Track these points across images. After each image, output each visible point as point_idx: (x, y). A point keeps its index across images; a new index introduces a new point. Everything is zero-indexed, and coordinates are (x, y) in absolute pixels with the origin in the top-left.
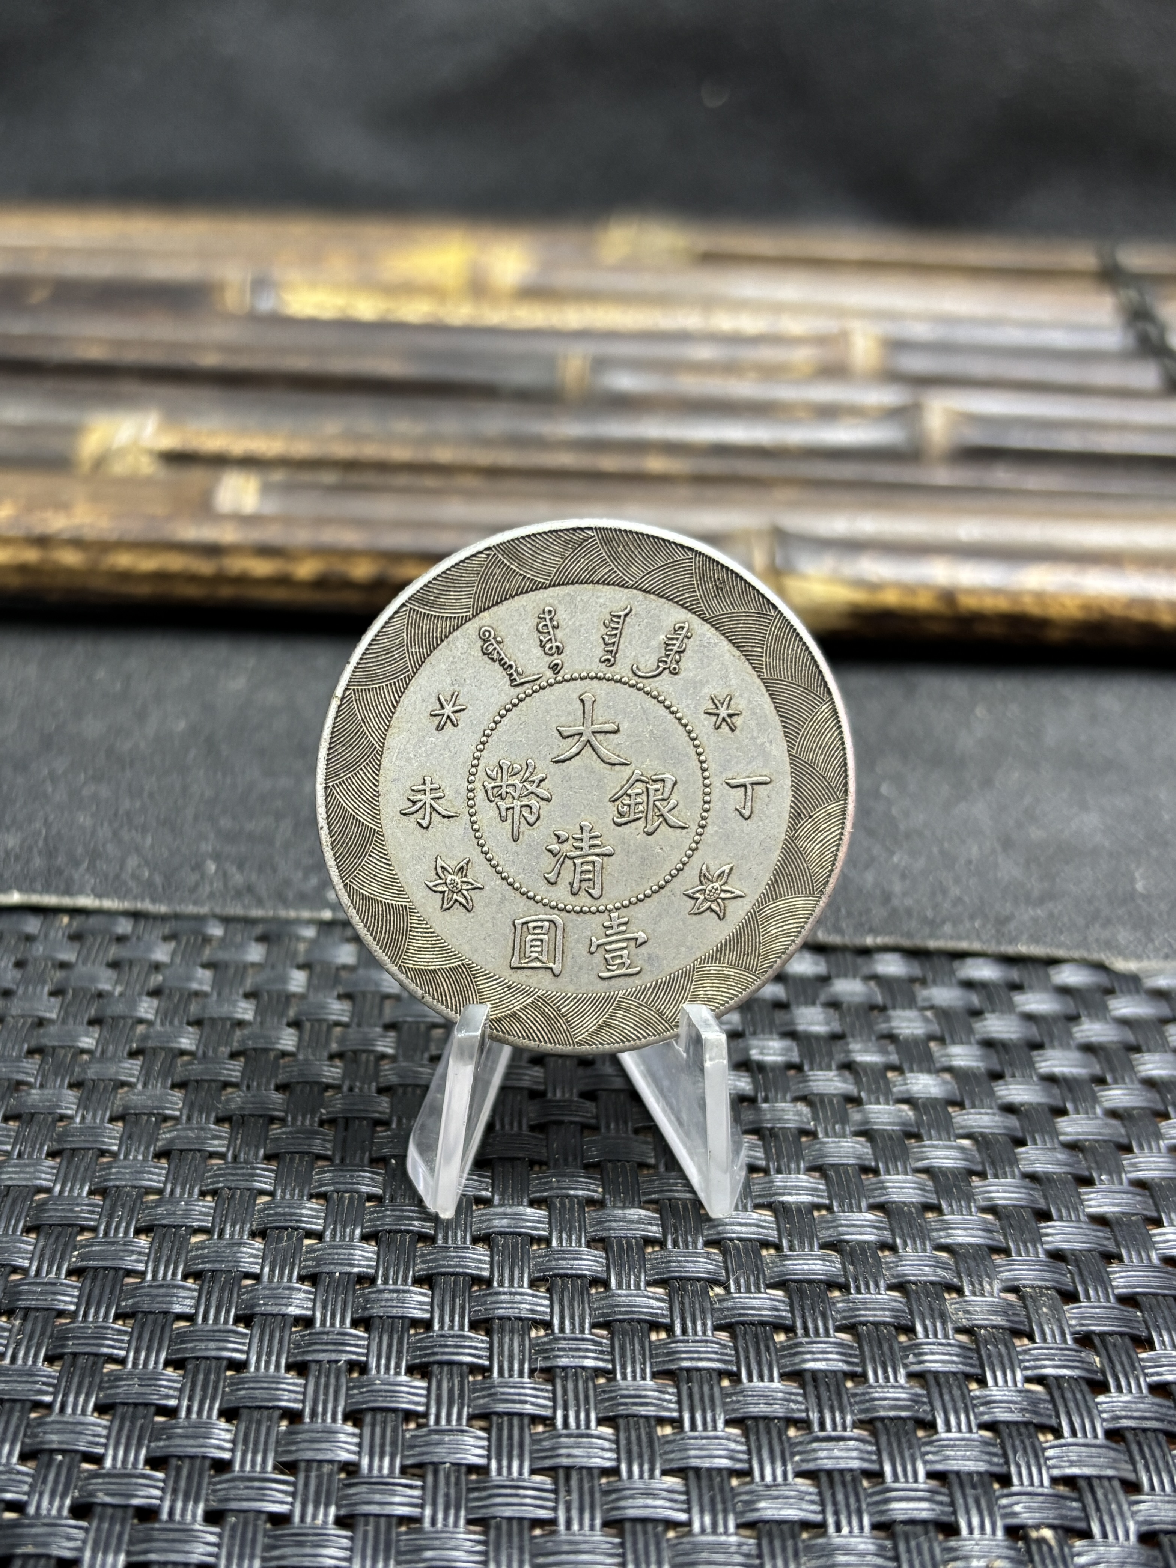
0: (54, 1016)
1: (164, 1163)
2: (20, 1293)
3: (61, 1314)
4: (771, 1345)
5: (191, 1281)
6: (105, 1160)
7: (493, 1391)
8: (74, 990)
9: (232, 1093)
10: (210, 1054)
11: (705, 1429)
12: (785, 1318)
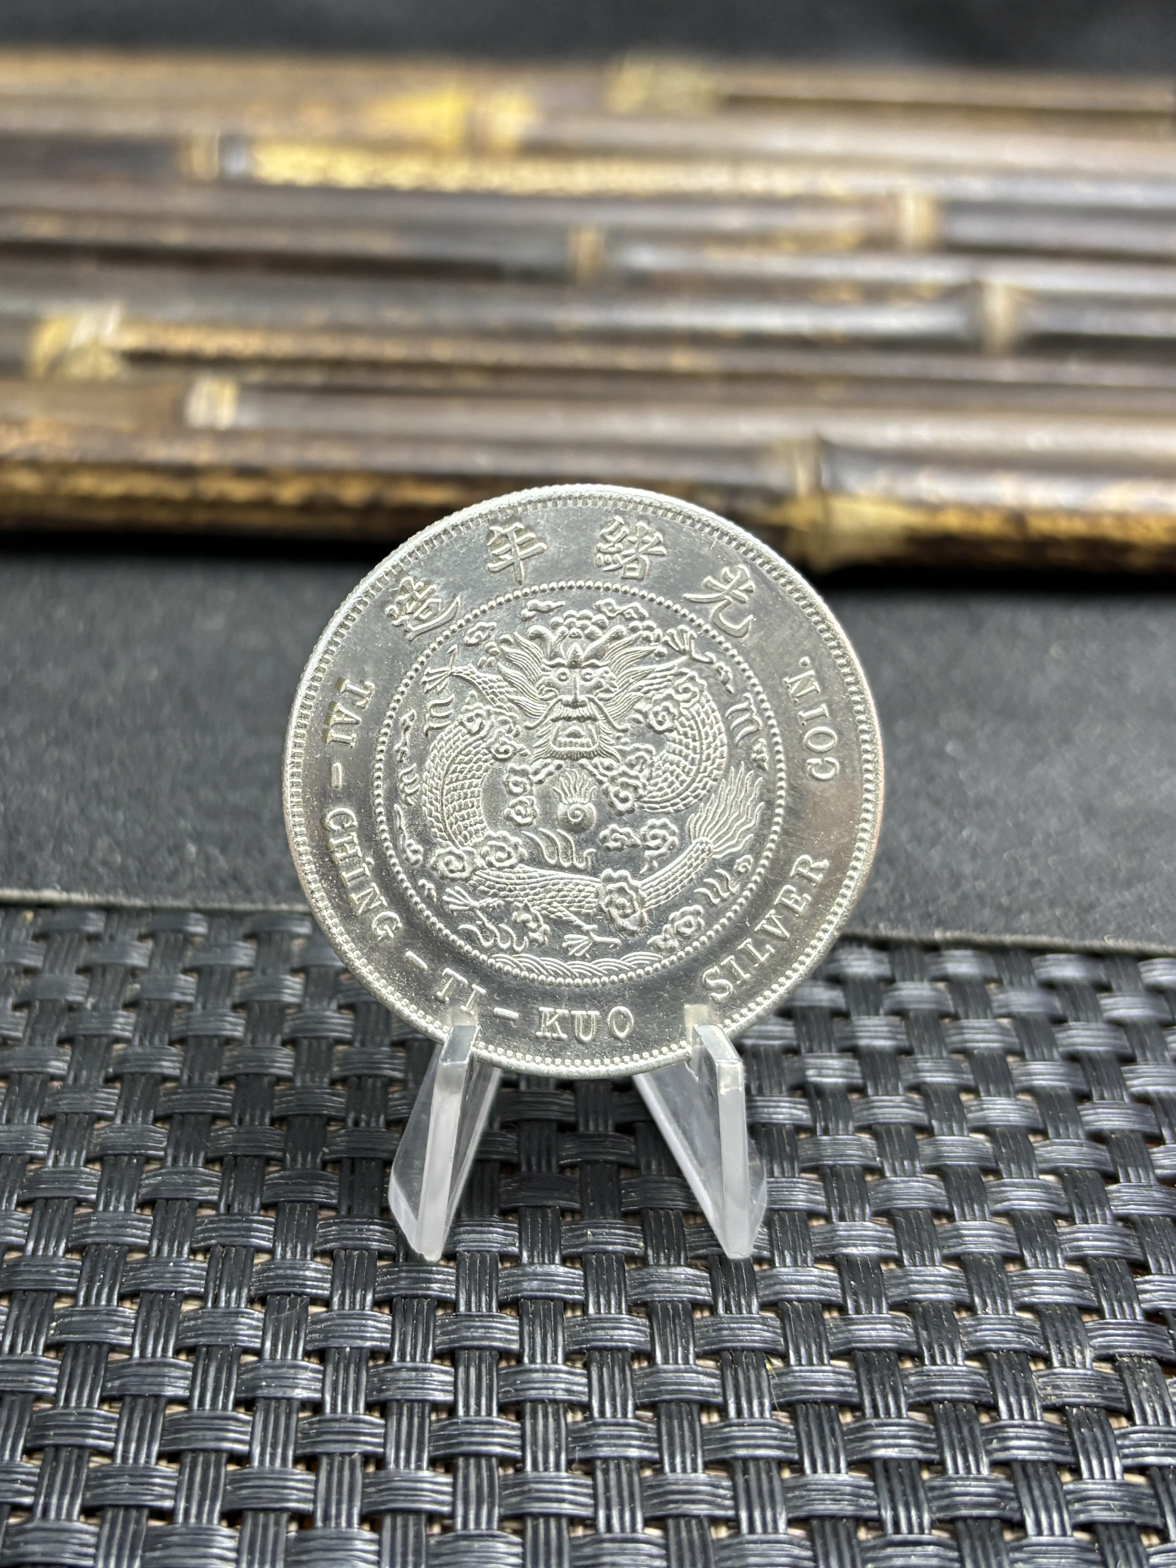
0: (19, 1035)
1: (148, 1214)
3: (39, 1397)
4: (836, 1426)
5: (183, 1357)
6: (82, 1211)
7: (526, 1488)
8: (41, 1001)
9: (221, 1129)
10: (196, 1079)
11: (765, 1531)
12: (850, 1394)
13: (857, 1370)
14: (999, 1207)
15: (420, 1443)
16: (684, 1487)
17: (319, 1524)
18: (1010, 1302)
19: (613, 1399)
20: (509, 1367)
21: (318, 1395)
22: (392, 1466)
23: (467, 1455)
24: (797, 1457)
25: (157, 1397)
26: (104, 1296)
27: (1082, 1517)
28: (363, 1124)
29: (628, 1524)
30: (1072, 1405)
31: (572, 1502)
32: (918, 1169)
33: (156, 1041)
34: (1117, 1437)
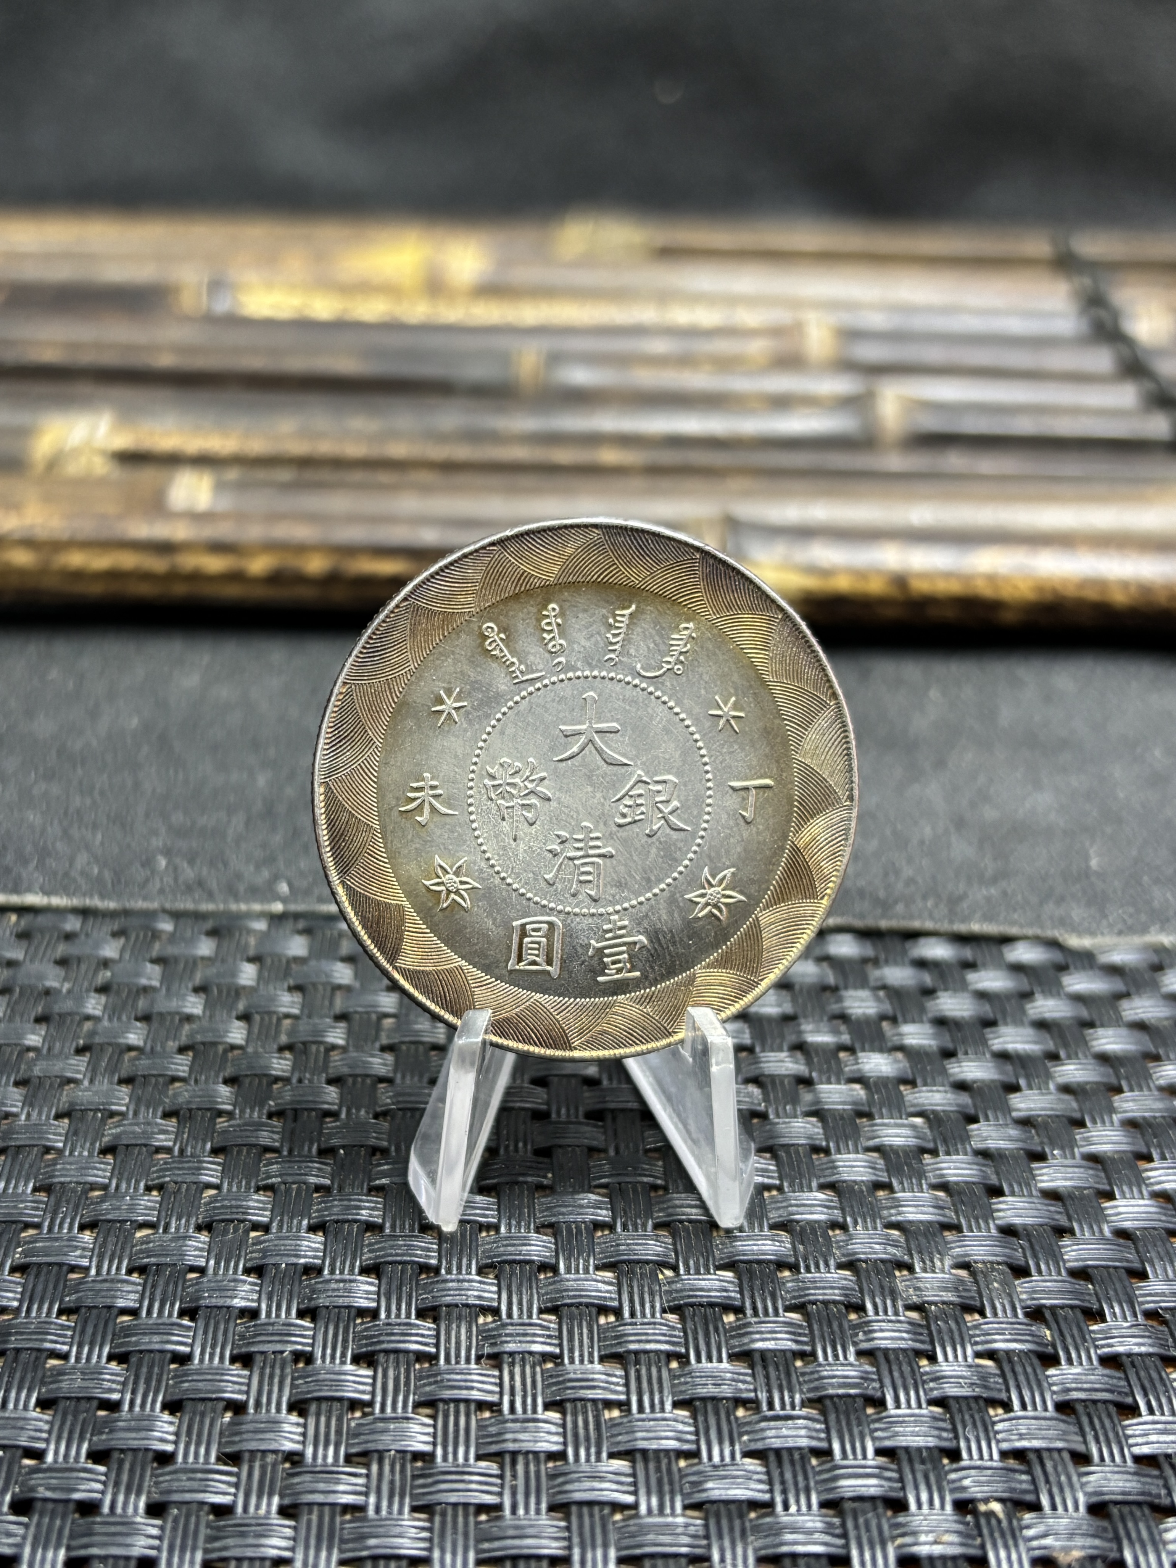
1: (110, 1159)
4: (720, 1326)
6: (50, 1157)
8: (21, 988)
10: (158, 1048)
11: (653, 1410)
12: (734, 1299)
13: (739, 1279)
14: (871, 1143)
15: (345, 1341)
16: (580, 1376)
17: (251, 1411)
18: (878, 1221)
19: (520, 1303)
20: (428, 1278)
21: (255, 1305)
22: (319, 1361)
23: (387, 1352)
24: (683, 1350)
25: (109, 1308)
26: (66, 1226)
27: (936, 1394)
29: (529, 1407)
30: (931, 1303)
31: (479, 1390)
32: (799, 1113)
33: (124, 1018)
34: (969, 1329)
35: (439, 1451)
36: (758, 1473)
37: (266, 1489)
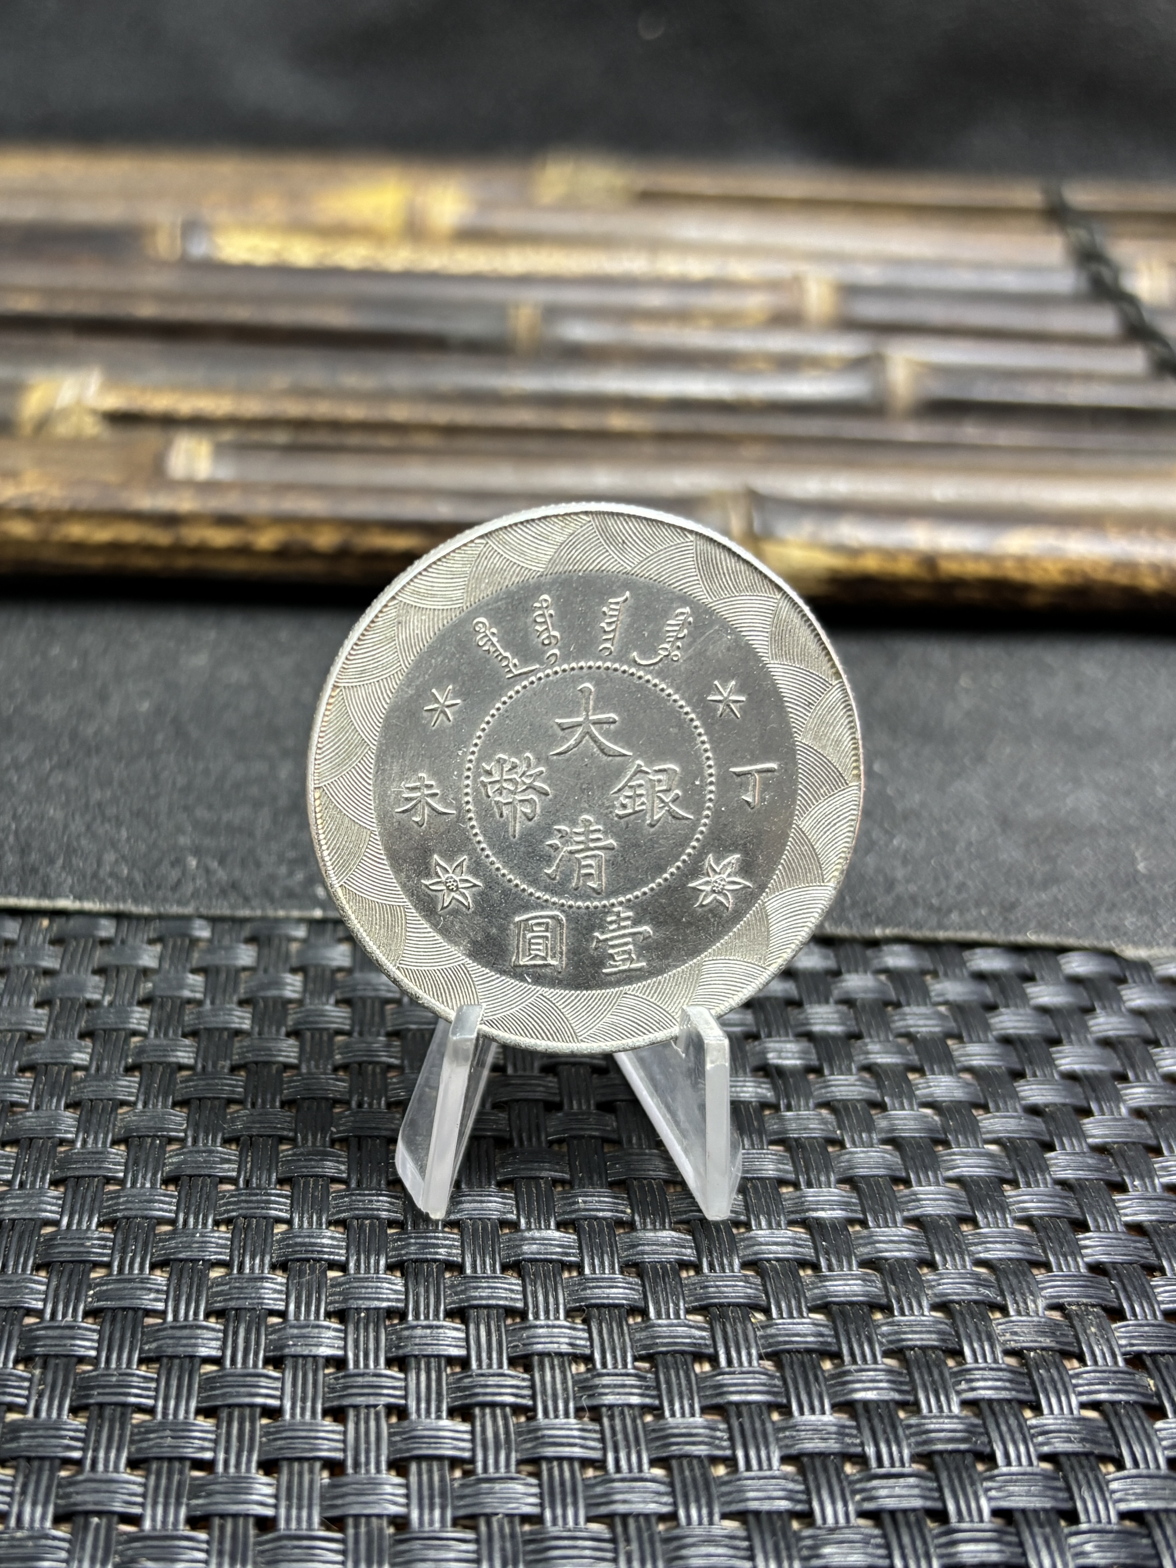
0: (42, 1030)
1: (173, 1190)
2: (38, 1338)
3: (82, 1360)
4: (819, 1373)
6: (111, 1188)
7: (540, 1434)
8: (61, 1000)
9: (237, 1112)
10: (210, 1068)
11: (761, 1468)
12: (830, 1344)
13: (834, 1322)
14: (950, 1173)
15: (439, 1395)
16: (684, 1431)
17: (350, 1471)
18: (967, 1258)
19: (614, 1352)
20: (516, 1323)
21: (340, 1353)
22: (414, 1416)
23: (483, 1405)
24: (785, 1401)
25: (192, 1357)
26: (137, 1266)
27: (1046, 1449)
28: (366, 1106)
29: (635, 1464)
30: (1030, 1349)
31: (582, 1446)
32: (875, 1141)
33: (171, 1033)
34: (1072, 1377)
35: (548, 1514)
36: (876, 1537)
37: (375, 1558)
